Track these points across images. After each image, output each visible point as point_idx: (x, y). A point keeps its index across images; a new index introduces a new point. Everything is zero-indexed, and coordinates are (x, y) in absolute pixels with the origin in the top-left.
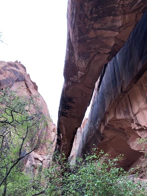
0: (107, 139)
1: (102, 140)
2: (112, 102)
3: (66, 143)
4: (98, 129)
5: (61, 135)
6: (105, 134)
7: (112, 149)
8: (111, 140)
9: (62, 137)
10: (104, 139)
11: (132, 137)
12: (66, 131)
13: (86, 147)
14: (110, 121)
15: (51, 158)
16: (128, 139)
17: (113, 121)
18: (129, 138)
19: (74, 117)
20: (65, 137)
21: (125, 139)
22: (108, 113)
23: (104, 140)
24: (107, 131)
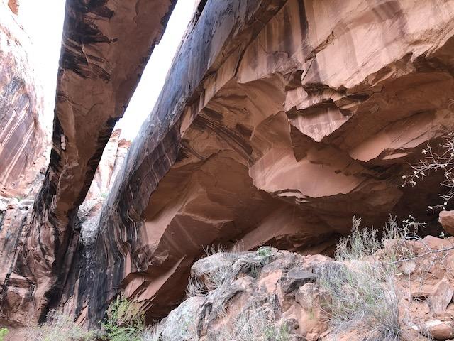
0: (195, 159)
1: (178, 160)
2: (236, 32)
3: (76, 164)
4: (173, 128)
5: (63, 139)
6: (191, 143)
7: (201, 190)
8: (203, 162)
9: (63, 146)
10: (185, 156)
11: (265, 155)
12: (78, 126)
13: (130, 182)
14: (215, 97)
15: (31, 207)
16: (252, 162)
17: (224, 97)
18: (256, 160)
19: (105, 76)
20: (75, 147)
21: (243, 161)
22: (213, 74)
23: (185, 162)
24: (197, 132)
